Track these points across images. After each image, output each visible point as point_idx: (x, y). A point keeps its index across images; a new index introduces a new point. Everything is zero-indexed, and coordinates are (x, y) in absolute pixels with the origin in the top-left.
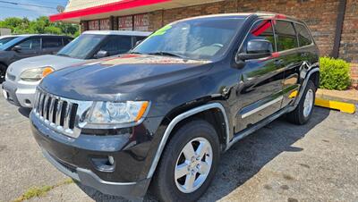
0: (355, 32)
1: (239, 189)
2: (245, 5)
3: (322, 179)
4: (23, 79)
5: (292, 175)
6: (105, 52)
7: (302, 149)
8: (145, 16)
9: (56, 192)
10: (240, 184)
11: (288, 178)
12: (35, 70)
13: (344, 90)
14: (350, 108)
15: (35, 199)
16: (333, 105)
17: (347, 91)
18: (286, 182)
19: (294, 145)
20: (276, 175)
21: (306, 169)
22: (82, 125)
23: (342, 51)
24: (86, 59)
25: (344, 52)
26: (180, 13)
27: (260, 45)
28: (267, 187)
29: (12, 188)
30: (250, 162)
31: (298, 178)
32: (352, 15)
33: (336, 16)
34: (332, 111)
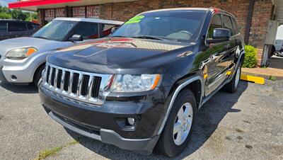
0: (259, 26)
1: (208, 140)
2: (180, 3)
3: (261, 130)
4: (8, 58)
5: (241, 129)
6: (79, 36)
7: (240, 111)
8: (96, 7)
9: (66, 151)
10: (208, 137)
11: (239, 131)
12: (18, 50)
13: (253, 67)
14: (261, 81)
15: (50, 158)
16: (249, 78)
17: (255, 69)
18: (239, 134)
19: (233, 107)
20: (229, 129)
21: (248, 124)
22: (106, 94)
23: (251, 39)
24: (63, 41)
25: (252, 40)
26: (127, 6)
27: (220, 33)
28: (228, 138)
29: (26, 151)
30: (208, 121)
31: (245, 130)
32: (258, 13)
33: (246, 14)
34: (249, 83)
